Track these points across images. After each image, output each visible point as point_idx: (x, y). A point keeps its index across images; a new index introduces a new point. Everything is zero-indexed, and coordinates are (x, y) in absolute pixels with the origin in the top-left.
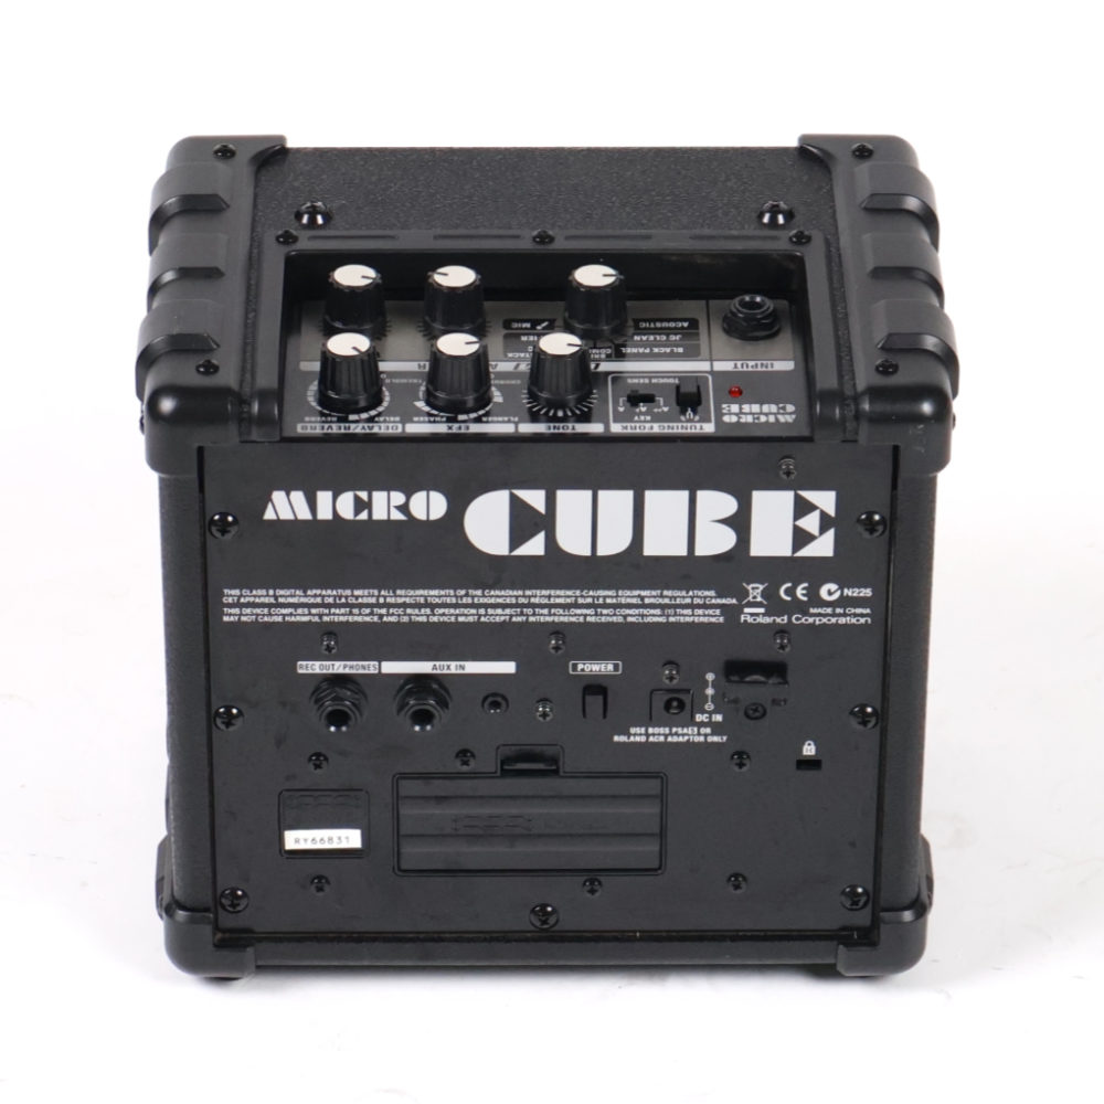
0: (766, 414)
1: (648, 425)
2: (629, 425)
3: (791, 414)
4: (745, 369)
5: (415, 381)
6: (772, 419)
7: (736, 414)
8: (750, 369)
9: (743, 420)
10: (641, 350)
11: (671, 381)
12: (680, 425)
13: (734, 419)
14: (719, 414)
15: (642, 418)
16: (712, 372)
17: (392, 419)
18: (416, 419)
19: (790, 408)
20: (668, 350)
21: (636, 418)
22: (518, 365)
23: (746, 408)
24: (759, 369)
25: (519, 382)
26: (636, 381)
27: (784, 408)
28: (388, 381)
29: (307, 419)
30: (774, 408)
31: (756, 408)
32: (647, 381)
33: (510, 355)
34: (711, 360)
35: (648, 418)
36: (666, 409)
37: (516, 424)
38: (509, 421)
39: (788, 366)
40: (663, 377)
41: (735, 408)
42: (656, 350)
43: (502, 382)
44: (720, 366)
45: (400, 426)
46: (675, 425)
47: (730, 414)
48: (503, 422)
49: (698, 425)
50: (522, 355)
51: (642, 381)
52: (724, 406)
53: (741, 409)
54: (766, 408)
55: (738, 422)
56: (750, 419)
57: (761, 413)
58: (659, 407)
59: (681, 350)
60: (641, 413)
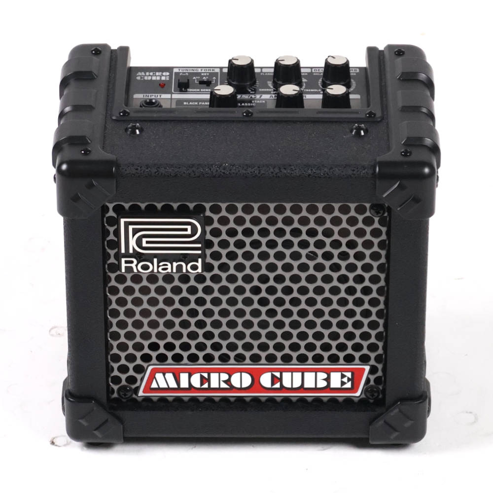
0: (149, 75)
1: (203, 71)
2: (212, 71)
3: (139, 76)
4: (156, 95)
5: (307, 90)
6: (147, 74)
7: (163, 76)
8: (154, 95)
9: (161, 73)
10: (203, 103)
11: (191, 90)
12: (189, 71)
13: (164, 74)
14: (171, 76)
15: (205, 74)
16: (172, 93)
17: (317, 74)
18: (306, 74)
19: (139, 78)
20: (191, 103)
21: (208, 74)
22: (260, 97)
23: (158, 78)
24: (150, 95)
25: (260, 90)
26: (207, 90)
27: (141, 78)
28: (320, 90)
29: (355, 74)
30: (146, 78)
31: (154, 78)
32: (202, 90)
33: (264, 102)
34: (171, 99)
35: (202, 74)
36: (194, 78)
37: (261, 72)
38: (265, 73)
39: (136, 96)
40: (194, 92)
41: (163, 78)
42: (196, 103)
43: (268, 90)
44: (168, 96)
45: (313, 71)
46: (191, 71)
47: (166, 76)
48: (267, 73)
49: (181, 71)
50: (258, 102)
51: (204, 90)
52: (168, 79)
53: (161, 78)
54: (150, 78)
55: (163, 72)
56: (157, 74)
57: (152, 76)
58: (197, 79)
59: (185, 103)
60: (205, 76)
